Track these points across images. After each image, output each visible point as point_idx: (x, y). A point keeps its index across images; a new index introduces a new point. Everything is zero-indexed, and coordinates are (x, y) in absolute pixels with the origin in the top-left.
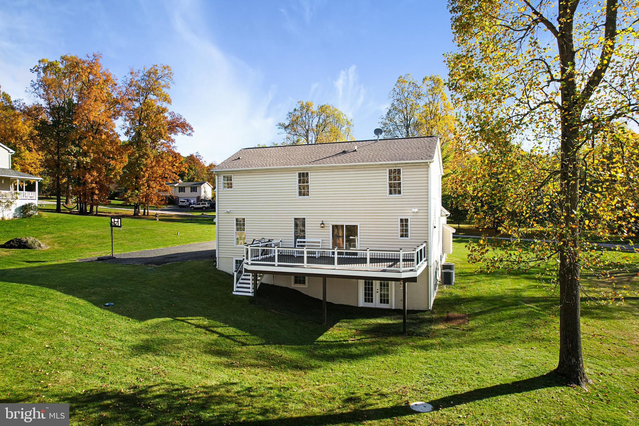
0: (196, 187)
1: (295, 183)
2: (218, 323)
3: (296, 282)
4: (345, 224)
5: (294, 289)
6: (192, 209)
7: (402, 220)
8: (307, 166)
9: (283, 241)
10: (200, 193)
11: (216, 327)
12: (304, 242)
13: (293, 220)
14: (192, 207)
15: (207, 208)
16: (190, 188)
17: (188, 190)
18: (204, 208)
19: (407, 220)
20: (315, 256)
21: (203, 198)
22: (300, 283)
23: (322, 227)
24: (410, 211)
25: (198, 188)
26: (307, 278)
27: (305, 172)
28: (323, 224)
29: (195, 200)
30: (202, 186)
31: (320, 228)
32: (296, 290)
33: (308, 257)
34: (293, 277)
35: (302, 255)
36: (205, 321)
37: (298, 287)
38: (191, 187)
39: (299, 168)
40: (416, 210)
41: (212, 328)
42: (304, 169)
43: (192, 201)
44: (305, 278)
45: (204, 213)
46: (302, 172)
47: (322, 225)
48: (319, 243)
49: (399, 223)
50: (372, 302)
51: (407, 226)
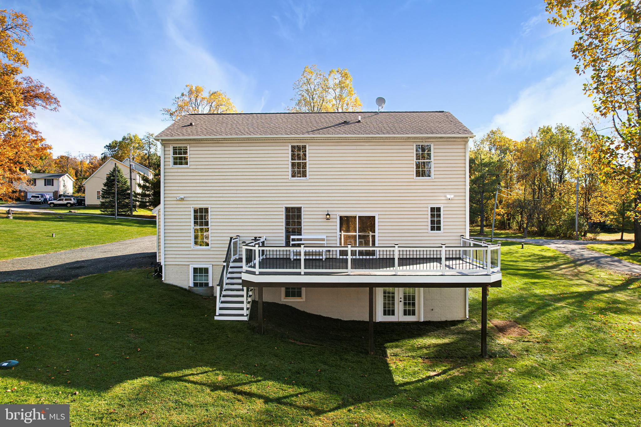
0: (53, 180)
1: (286, 159)
2: (242, 377)
3: (287, 295)
4: (358, 214)
5: (285, 305)
6: (52, 205)
7: (432, 209)
8: (306, 136)
9: (268, 238)
10: (59, 186)
11: (245, 384)
12: (301, 240)
13: (284, 210)
14: (51, 203)
15: (72, 205)
16: (43, 181)
17: (40, 183)
18: (69, 205)
19: (439, 209)
20: (321, 257)
21: (62, 193)
22: (294, 295)
23: (328, 219)
24: (443, 198)
25: (55, 182)
26: (303, 290)
27: (301, 144)
28: (328, 214)
29: (52, 195)
30: (61, 179)
31: (325, 220)
32: (288, 306)
33: (305, 260)
34: (283, 290)
35: (298, 257)
36: (218, 375)
37: (292, 301)
38: (45, 180)
39: (295, 139)
40: (452, 196)
41: (239, 388)
42: (300, 140)
43: (48, 197)
44: (301, 289)
45: (73, 211)
46: (296, 144)
47: (328, 217)
48: (323, 240)
49: (429, 213)
50: (393, 314)
51: (439, 216)
